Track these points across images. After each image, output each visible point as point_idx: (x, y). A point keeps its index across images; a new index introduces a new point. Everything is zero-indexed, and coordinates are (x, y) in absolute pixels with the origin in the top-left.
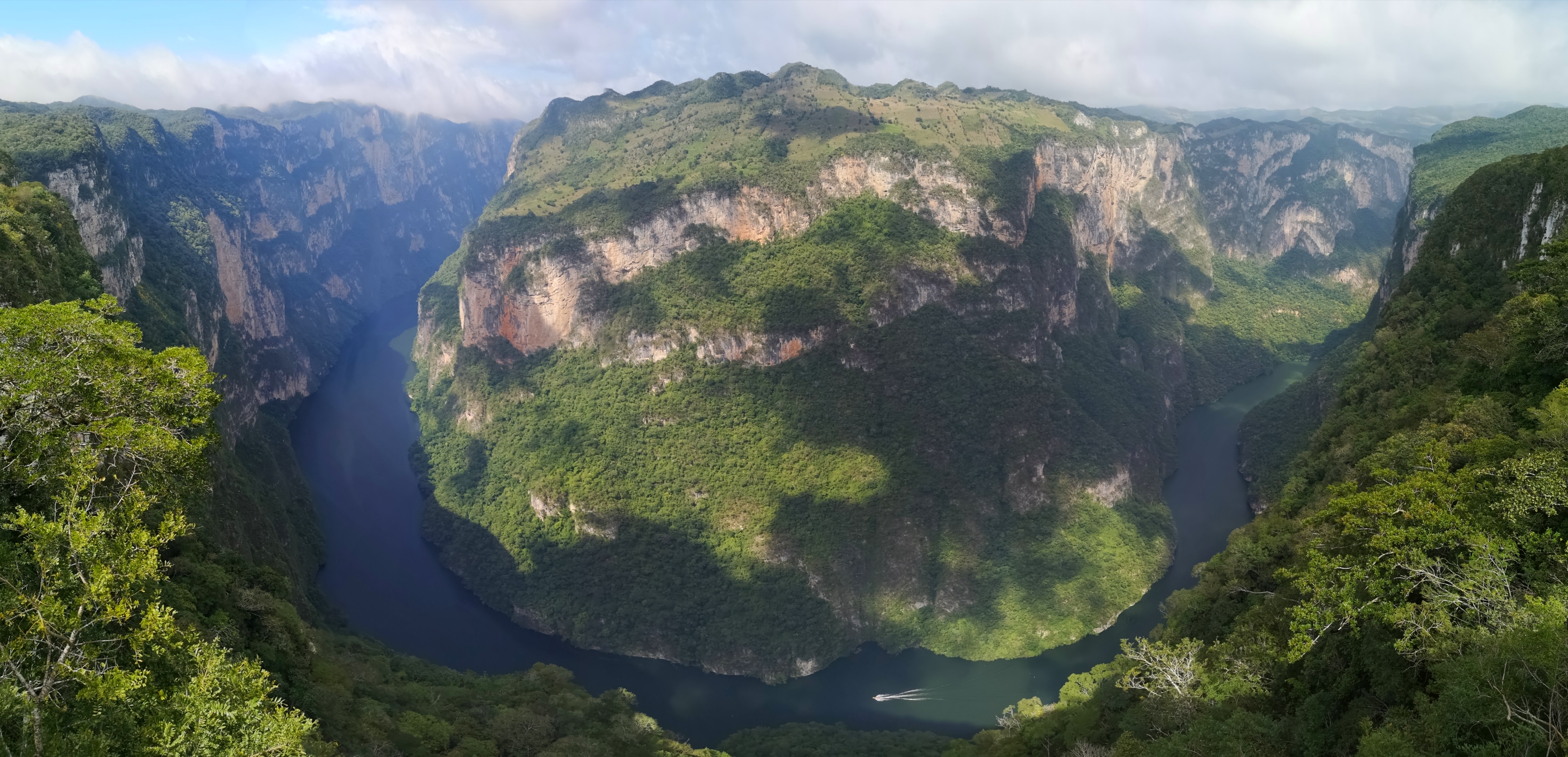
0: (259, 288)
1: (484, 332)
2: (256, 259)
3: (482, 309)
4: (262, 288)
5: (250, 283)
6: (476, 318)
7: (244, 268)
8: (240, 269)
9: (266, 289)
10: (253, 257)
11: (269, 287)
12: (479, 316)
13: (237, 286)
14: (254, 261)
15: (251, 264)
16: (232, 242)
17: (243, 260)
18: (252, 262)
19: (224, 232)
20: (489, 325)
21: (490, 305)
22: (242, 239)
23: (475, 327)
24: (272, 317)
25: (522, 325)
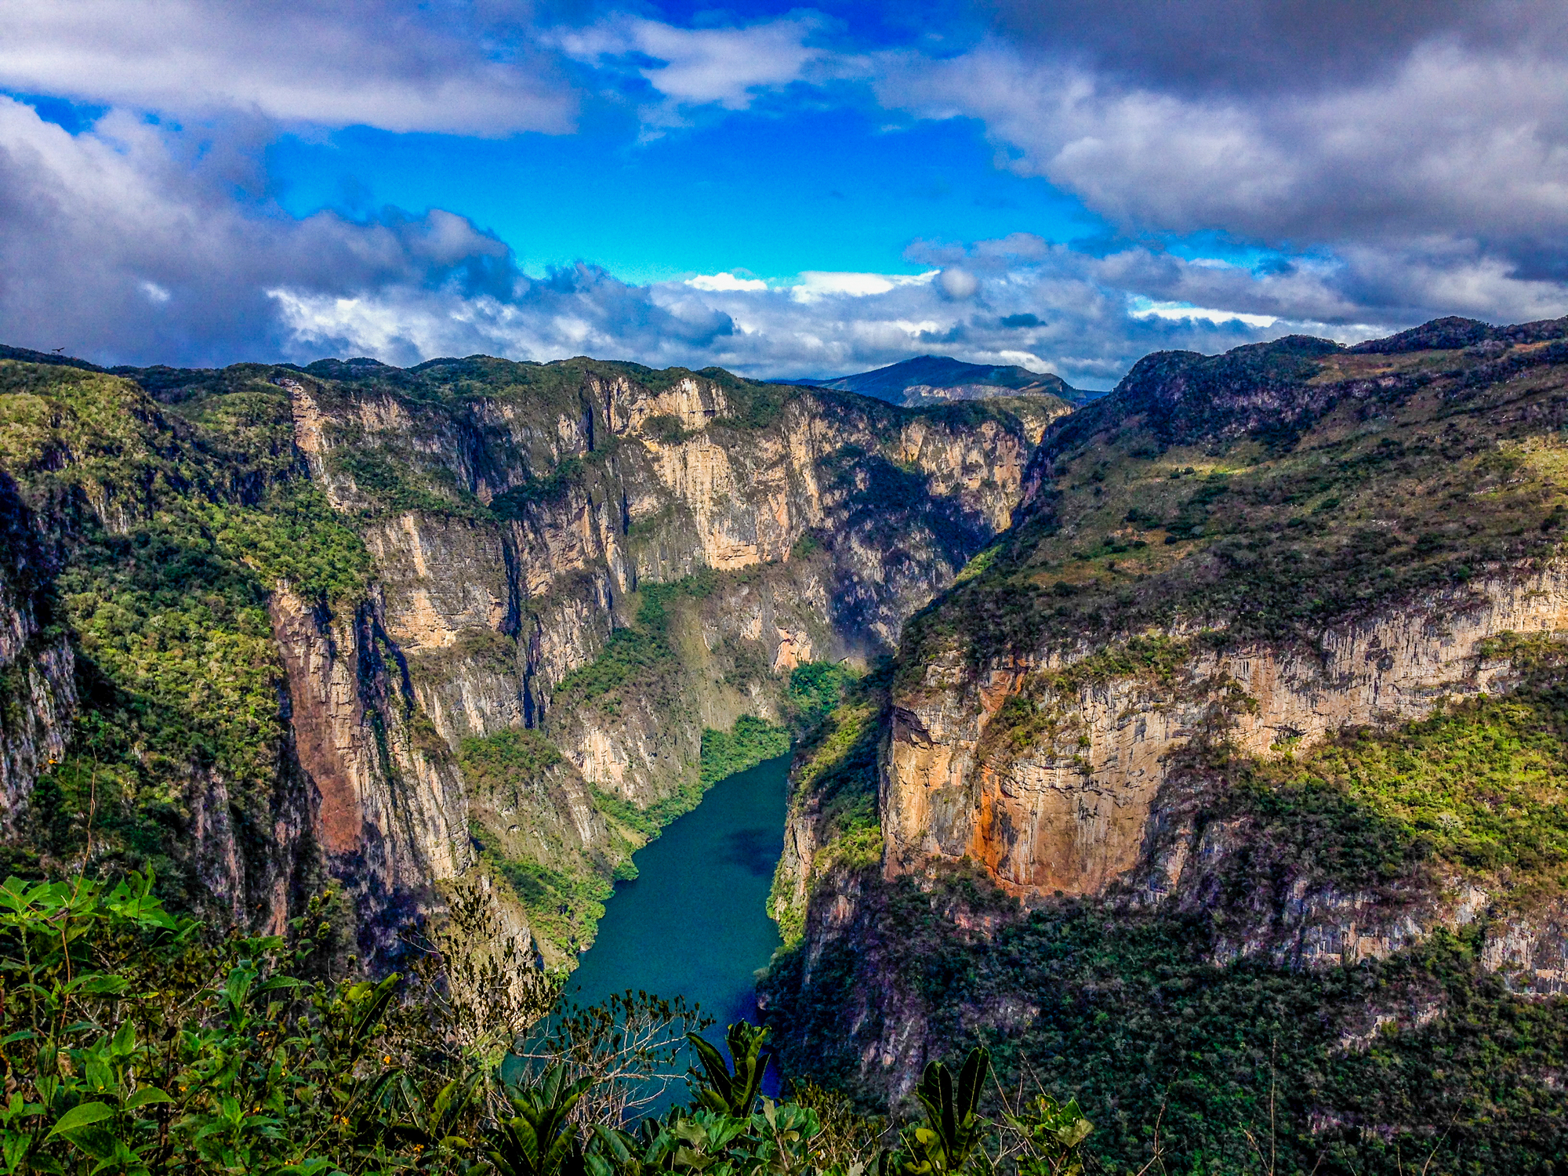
0: (404, 763)
1: (932, 847)
2: (398, 692)
3: (929, 792)
4: (412, 762)
5: (382, 752)
8: (354, 719)
9: (422, 765)
10: (390, 688)
12: (921, 809)
13: (347, 761)
17: (366, 697)
18: (388, 701)
19: (314, 633)
20: (942, 831)
21: (947, 784)
22: (362, 647)
23: (911, 833)
25: (1021, 837)
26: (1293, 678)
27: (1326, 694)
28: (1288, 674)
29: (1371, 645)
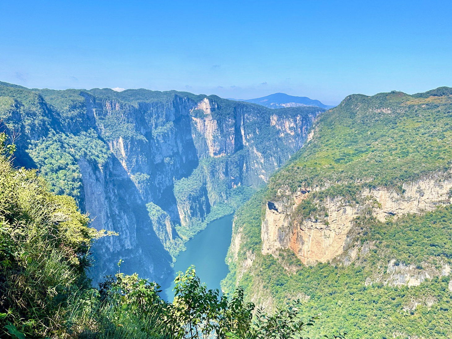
0: (117, 213)
1: (278, 245)
2: (116, 191)
3: (277, 228)
4: (119, 213)
5: (111, 209)
6: (272, 234)
7: (106, 198)
8: (103, 199)
9: (122, 214)
10: (113, 190)
11: (125, 212)
12: (275, 233)
13: (100, 211)
14: (115, 193)
15: (112, 195)
16: (97, 179)
17: (106, 192)
18: (113, 194)
19: (92, 172)
20: (281, 240)
21: (283, 225)
22: (105, 177)
23: (271, 240)
24: (126, 234)
25: (305, 243)
26: (393, 197)
27: (403, 203)
28: (391, 196)
29: (418, 188)
